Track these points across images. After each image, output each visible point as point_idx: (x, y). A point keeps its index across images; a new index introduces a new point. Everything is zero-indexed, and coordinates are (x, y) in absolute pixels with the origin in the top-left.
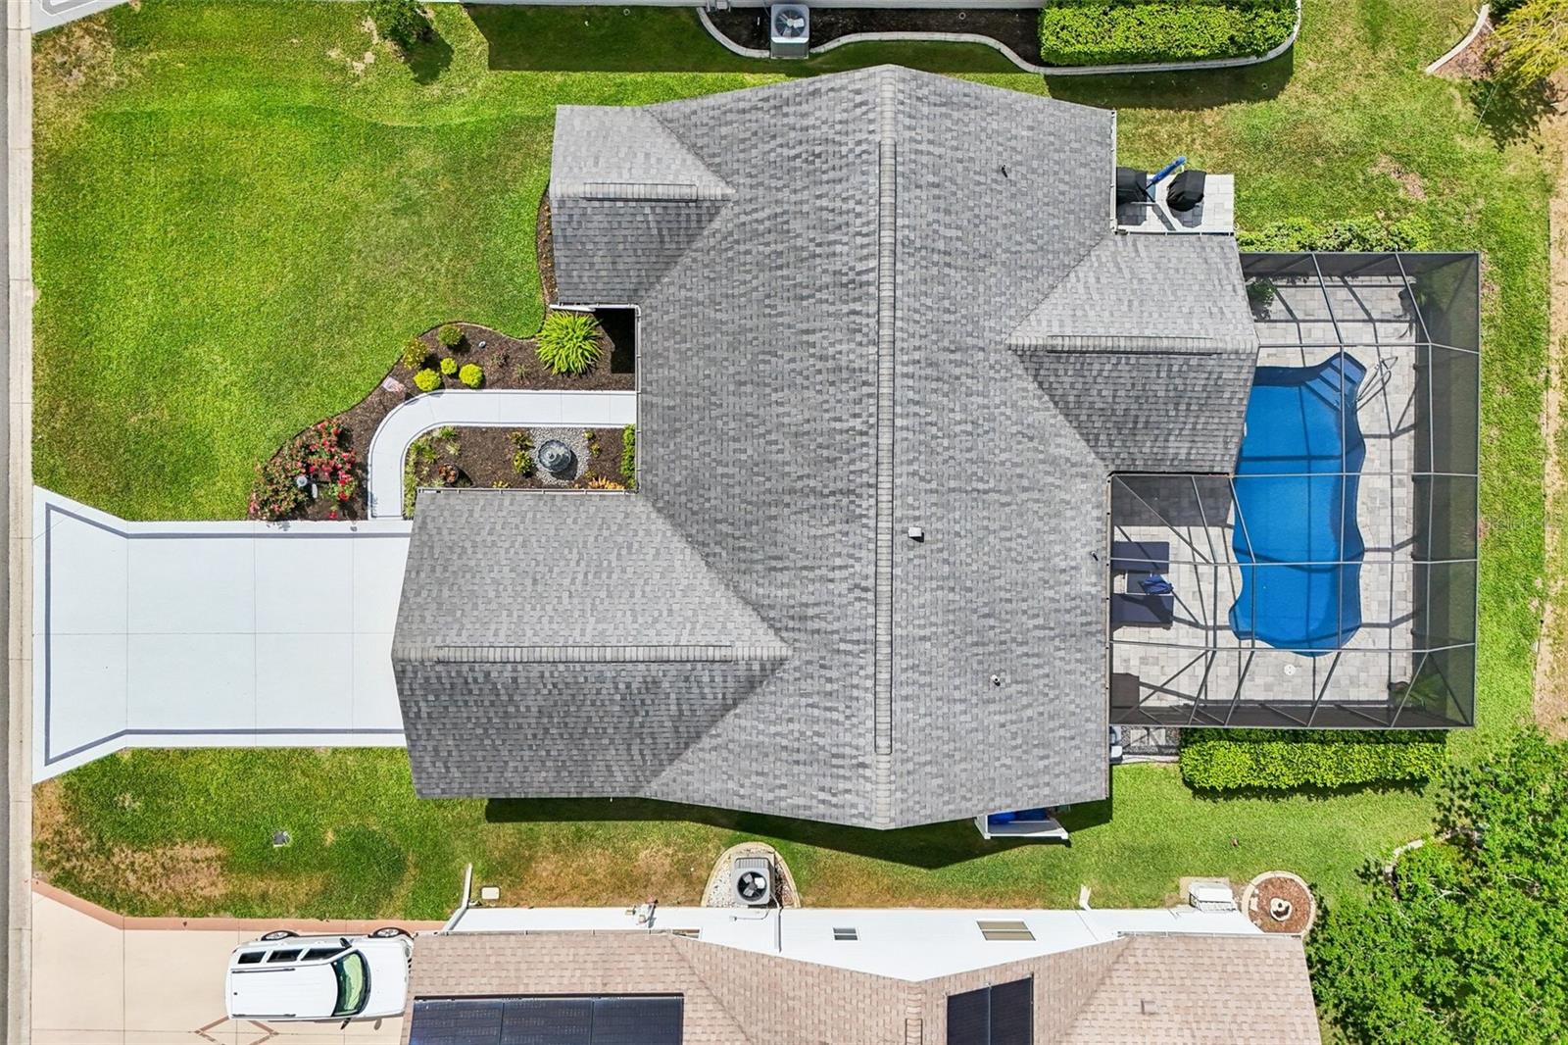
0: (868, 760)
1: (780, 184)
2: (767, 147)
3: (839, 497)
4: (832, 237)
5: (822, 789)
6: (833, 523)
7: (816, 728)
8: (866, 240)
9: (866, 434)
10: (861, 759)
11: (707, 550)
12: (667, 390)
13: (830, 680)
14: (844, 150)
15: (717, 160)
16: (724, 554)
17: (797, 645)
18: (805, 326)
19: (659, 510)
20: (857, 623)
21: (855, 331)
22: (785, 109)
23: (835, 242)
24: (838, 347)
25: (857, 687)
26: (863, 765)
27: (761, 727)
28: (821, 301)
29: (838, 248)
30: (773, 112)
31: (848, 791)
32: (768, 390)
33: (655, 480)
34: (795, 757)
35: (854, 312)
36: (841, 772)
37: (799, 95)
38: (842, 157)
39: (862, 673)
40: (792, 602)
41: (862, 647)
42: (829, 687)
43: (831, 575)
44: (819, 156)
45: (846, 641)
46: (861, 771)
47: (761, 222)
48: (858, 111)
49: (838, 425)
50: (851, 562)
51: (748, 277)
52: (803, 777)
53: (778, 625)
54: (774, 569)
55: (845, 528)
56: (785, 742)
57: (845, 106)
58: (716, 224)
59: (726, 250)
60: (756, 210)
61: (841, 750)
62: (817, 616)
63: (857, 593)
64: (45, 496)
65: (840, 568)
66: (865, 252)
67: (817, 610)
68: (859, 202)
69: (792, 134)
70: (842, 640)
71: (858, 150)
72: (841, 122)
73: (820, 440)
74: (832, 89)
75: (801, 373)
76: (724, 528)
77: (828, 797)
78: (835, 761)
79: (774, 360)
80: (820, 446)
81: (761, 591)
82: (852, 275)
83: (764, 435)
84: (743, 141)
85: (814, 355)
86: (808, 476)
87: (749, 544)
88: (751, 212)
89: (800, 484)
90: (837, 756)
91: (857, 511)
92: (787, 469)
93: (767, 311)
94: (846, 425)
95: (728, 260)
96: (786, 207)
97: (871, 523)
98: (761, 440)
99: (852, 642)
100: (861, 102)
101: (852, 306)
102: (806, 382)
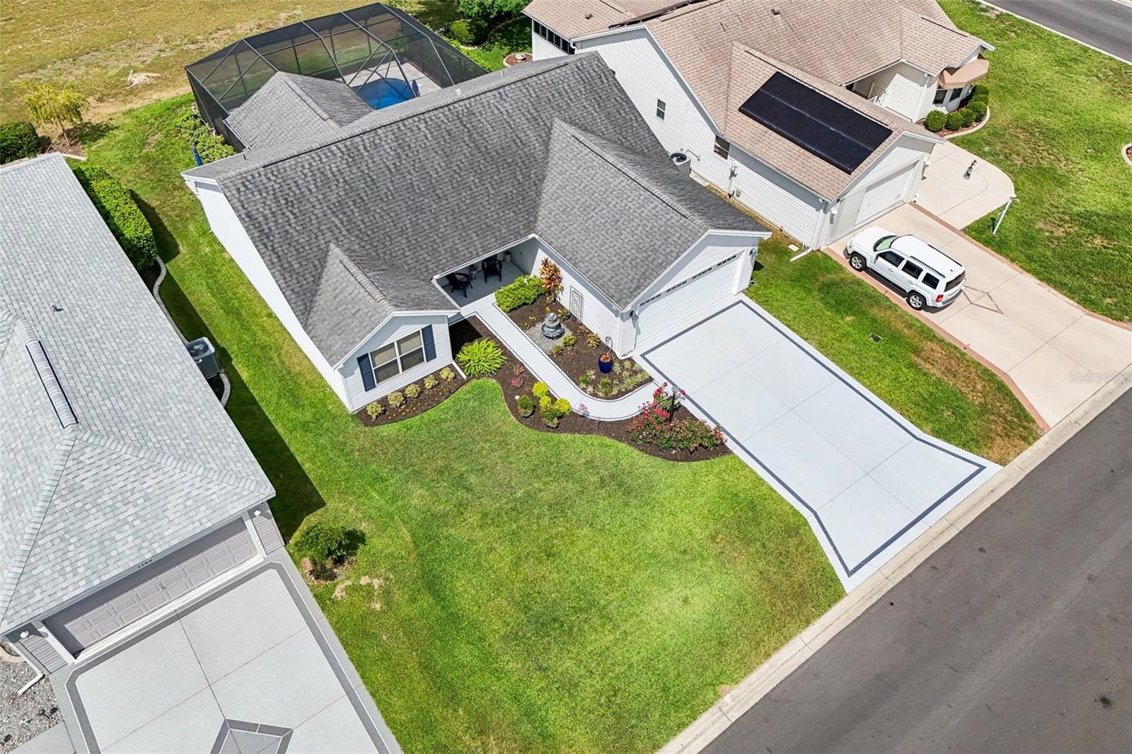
0: (574, 67)
1: (313, 217)
2: (295, 234)
3: (465, 123)
4: (330, 175)
5: (602, 81)
6: (479, 120)
7: (579, 94)
8: (323, 156)
9: (424, 120)
10: (576, 70)
11: (537, 182)
12: (469, 241)
13: (553, 95)
14: (276, 186)
15: (316, 262)
16: (533, 172)
17: (549, 117)
18: (387, 172)
19: (536, 218)
20: (518, 92)
21: (375, 144)
22: (267, 231)
23: (332, 173)
24: (388, 150)
25: (547, 82)
26: (578, 67)
27: (599, 120)
28: (369, 168)
29: (334, 169)
30: (271, 238)
31: (594, 71)
32: (433, 181)
33: (521, 227)
34: (599, 99)
35: (365, 148)
36: (588, 76)
37: (254, 225)
38: (281, 186)
39: (539, 82)
40: (531, 127)
41: (527, 86)
42: (557, 95)
43: (505, 113)
44: (286, 199)
45: (530, 94)
46: (581, 68)
47: (340, 220)
48: (250, 186)
49: (429, 136)
50: (492, 105)
51: (377, 216)
52: (605, 93)
53: (547, 130)
54: (521, 142)
55: (477, 114)
56: (596, 106)
57: (250, 195)
59: (368, 236)
60: (336, 226)
61: (579, 79)
62: (528, 111)
63: (504, 97)
65: (498, 109)
66: (329, 154)
67: (526, 113)
68: (303, 166)
69: (280, 221)
70: (531, 97)
71: (273, 178)
72: (261, 194)
73: (442, 143)
74: (243, 206)
75: (413, 165)
76: (520, 177)
77: (603, 78)
78: (586, 81)
79: (415, 183)
80: (445, 141)
81: (537, 145)
82: (345, 157)
83: (458, 174)
84: (297, 250)
85: (400, 162)
86: (464, 142)
87: (519, 161)
88: (338, 229)
89: (471, 145)
90: (583, 80)
91: (465, 111)
92: (468, 154)
93: (390, 197)
94: (427, 132)
95: (373, 233)
96: (325, 208)
97: (467, 102)
98: (462, 174)
99: (528, 91)
100: (245, 186)
101: (362, 151)
102: (417, 161)
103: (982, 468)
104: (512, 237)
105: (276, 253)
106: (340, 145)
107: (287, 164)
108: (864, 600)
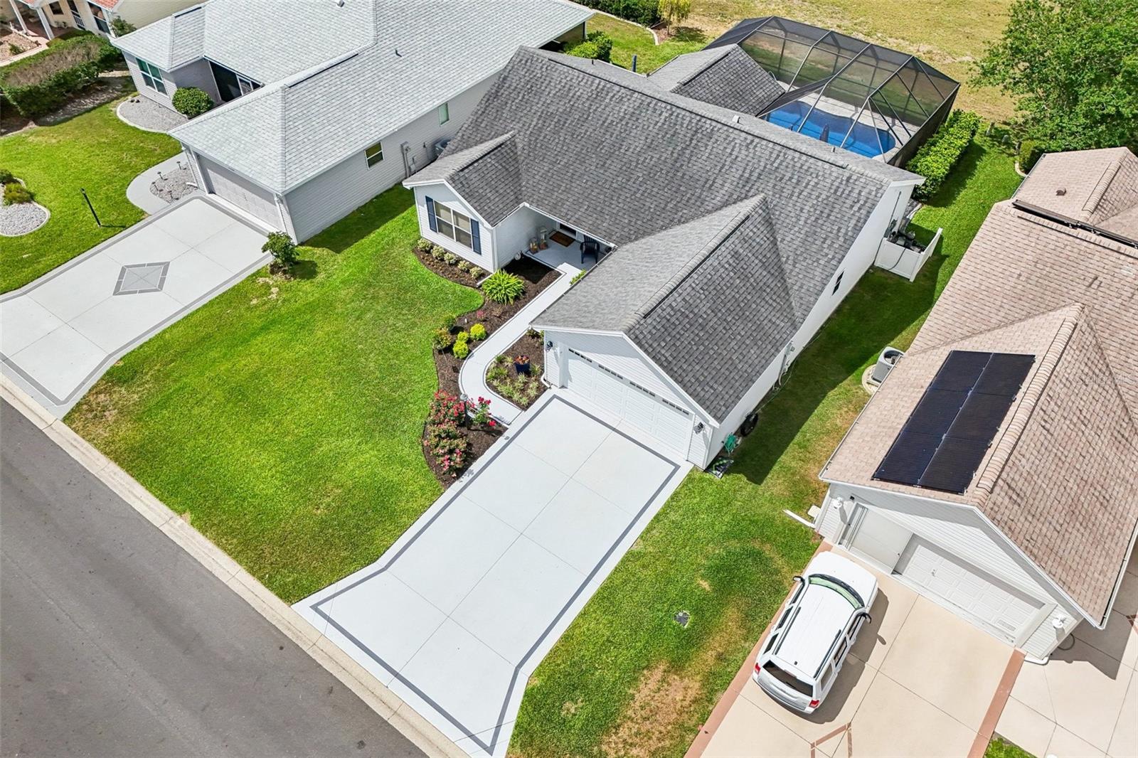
0: (847, 174)
1: (528, 109)
2: (508, 108)
3: (695, 137)
4: (571, 95)
5: (852, 207)
6: (707, 145)
7: (813, 197)
8: (585, 81)
9: (673, 112)
10: (845, 178)
11: (675, 220)
12: (577, 207)
13: (791, 178)
14: (539, 75)
16: (685, 211)
17: (760, 189)
18: (601, 122)
19: (636, 239)
20: (767, 152)
21: (621, 100)
22: (499, 94)
23: (575, 94)
24: (623, 110)
25: (802, 165)
27: (796, 229)
28: (595, 110)
29: (578, 94)
30: (495, 100)
31: (859, 194)
32: (617, 153)
33: (618, 235)
34: (825, 215)
36: (847, 192)
37: (499, 85)
38: (541, 78)
39: (796, 160)
40: (735, 183)
41: (782, 154)
42: (794, 181)
43: (733, 157)
44: (532, 86)
45: (774, 162)
46: (851, 181)
47: (537, 123)
48: (528, 64)
49: (659, 124)
50: (733, 144)
51: (557, 141)
52: (839, 216)
53: (743, 196)
54: (712, 185)
55: (713, 140)
56: (813, 218)
57: (521, 68)
58: (520, 146)
59: (536, 146)
60: (530, 124)
61: (834, 187)
62: (751, 172)
63: (751, 147)
65: (733, 150)
66: (589, 83)
67: (748, 171)
68: (566, 77)
69: (512, 95)
70: (772, 165)
71: (544, 70)
72: (526, 73)
73: (660, 136)
74: (510, 71)
75: (621, 133)
76: (671, 205)
77: (858, 205)
78: (839, 193)
79: (605, 144)
80: (663, 137)
81: (718, 198)
82: (595, 92)
83: (638, 164)
84: (496, 118)
85: (617, 123)
86: (674, 149)
87: (688, 196)
88: (529, 127)
89: (675, 155)
90: (836, 191)
91: (709, 131)
92: (663, 158)
93: (579, 138)
94: (662, 121)
95: (541, 147)
96: (540, 110)
97: (719, 126)
98: (639, 166)
99: (776, 159)
100: (527, 61)
101: (609, 97)
102: (627, 132)
103: (490, 750)
104: (604, 233)
105: (485, 109)
106: (603, 83)
107: (561, 68)
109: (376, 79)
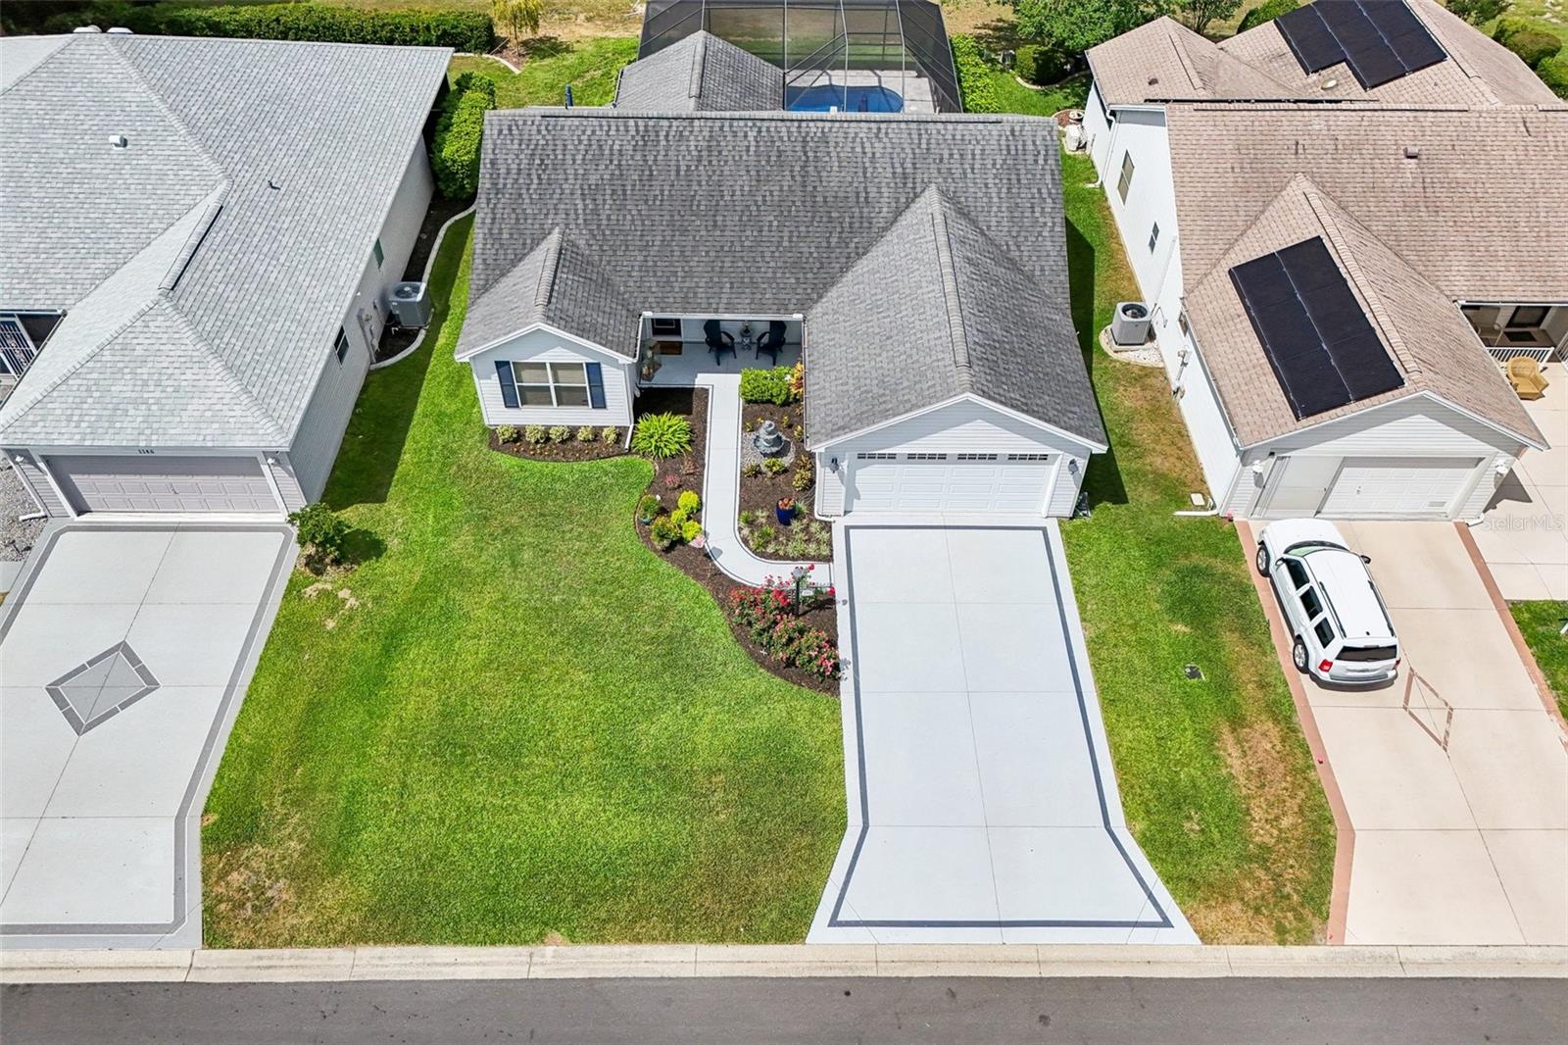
0: (1008, 128)
1: (558, 191)
2: (527, 201)
3: (808, 149)
4: (607, 152)
5: (1036, 161)
6: (829, 153)
7: (989, 166)
8: (613, 128)
9: (760, 128)
10: (1008, 133)
11: (852, 255)
12: (716, 290)
13: (951, 155)
14: (542, 142)
15: (529, 241)
16: (856, 240)
17: (926, 180)
18: (673, 173)
19: (820, 297)
20: (905, 136)
21: (681, 136)
22: (501, 186)
23: (611, 150)
24: (693, 148)
25: (954, 136)
26: (1013, 131)
27: (995, 209)
28: (655, 160)
29: (616, 147)
30: (500, 196)
31: (1034, 142)
32: (722, 203)
33: (793, 301)
34: (1014, 181)
35: (667, 136)
36: (1020, 147)
37: (491, 174)
38: (547, 144)
39: (943, 132)
40: (892, 185)
41: (923, 132)
42: (956, 156)
43: (870, 155)
44: (542, 160)
45: (920, 144)
46: (1017, 133)
47: (585, 205)
48: (515, 132)
49: (752, 149)
50: (858, 140)
51: (629, 217)
52: (1030, 176)
53: (911, 195)
54: (866, 198)
55: (832, 144)
56: (1004, 190)
57: (508, 142)
58: (582, 243)
59: (604, 235)
60: (576, 210)
61: (1004, 147)
62: (902, 164)
63: (882, 135)
64: (819, 929)
65: (863, 148)
66: (622, 128)
67: (897, 165)
68: (584, 132)
69: (521, 181)
70: (919, 147)
71: (544, 132)
72: (520, 145)
73: (763, 163)
74: (494, 150)
75: (710, 176)
76: (834, 240)
77: (1041, 157)
78: (1013, 152)
79: (697, 198)
80: (768, 162)
81: (885, 210)
82: (638, 138)
83: (758, 206)
84: (517, 219)
85: (697, 166)
86: (792, 171)
87: (847, 220)
88: (577, 214)
89: (798, 178)
90: (1009, 151)
91: (819, 135)
92: (786, 188)
93: (658, 203)
94: (753, 143)
95: (612, 234)
96: (577, 187)
97: (828, 125)
98: (762, 208)
99: (920, 140)
100: (510, 130)
101: (662, 138)
102: (718, 173)
103: (1166, 923)
104: (775, 307)
105: (494, 214)
106: (641, 123)
107: (569, 122)
108: (819, 964)
109: (274, 233)
